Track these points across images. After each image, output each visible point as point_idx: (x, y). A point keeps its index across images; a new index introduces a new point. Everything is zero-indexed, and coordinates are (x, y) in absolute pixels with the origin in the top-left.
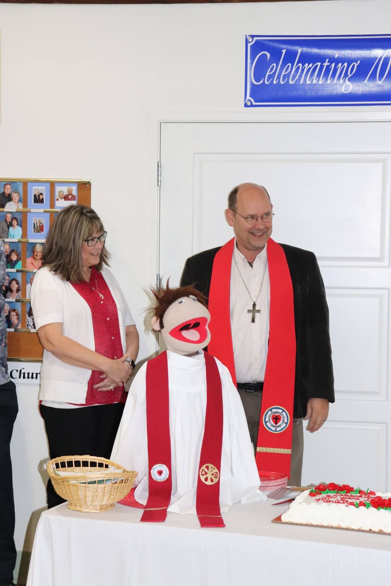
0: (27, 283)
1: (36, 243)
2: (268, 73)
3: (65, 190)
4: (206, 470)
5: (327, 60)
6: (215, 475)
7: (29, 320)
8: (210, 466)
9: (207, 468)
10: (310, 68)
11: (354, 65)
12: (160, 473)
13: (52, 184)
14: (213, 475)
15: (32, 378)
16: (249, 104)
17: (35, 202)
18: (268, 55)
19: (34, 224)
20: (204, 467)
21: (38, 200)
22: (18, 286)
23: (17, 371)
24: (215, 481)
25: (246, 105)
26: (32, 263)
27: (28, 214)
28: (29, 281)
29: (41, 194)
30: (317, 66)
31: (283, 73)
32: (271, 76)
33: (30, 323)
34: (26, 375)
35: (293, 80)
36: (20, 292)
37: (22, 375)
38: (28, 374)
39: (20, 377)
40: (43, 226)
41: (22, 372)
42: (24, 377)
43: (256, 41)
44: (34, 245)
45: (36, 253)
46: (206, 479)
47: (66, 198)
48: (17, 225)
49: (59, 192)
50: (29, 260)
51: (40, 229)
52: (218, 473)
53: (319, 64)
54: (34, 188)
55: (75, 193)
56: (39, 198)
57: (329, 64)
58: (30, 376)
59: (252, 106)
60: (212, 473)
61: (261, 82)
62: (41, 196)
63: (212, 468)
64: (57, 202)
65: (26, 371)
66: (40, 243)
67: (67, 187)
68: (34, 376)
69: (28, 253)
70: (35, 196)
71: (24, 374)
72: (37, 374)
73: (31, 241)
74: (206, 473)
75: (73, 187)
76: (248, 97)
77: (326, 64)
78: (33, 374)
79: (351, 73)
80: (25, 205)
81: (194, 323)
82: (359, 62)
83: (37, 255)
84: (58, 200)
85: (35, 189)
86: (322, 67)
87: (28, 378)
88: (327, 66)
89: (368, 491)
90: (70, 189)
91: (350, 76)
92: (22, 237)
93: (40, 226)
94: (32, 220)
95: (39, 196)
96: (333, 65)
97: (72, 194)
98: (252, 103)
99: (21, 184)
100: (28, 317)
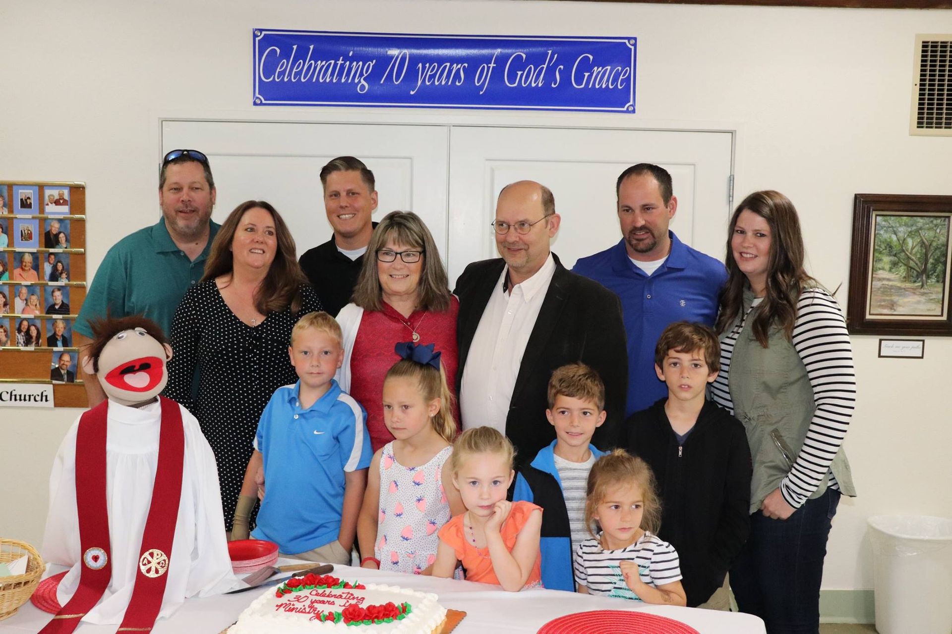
0: (15, 297)
1: (24, 253)
2: (278, 70)
3: (55, 193)
4: (150, 558)
5: (341, 58)
6: (162, 563)
7: (19, 337)
8: (156, 552)
9: (152, 555)
10: (323, 66)
11: (370, 64)
12: (96, 558)
13: (41, 187)
14: (159, 563)
15: (25, 400)
16: (258, 101)
17: (21, 207)
18: (278, 51)
19: (22, 231)
20: (146, 555)
21: (25, 204)
22: (4, 300)
23: (7, 393)
24: (162, 572)
25: (255, 104)
26: (20, 274)
27: (15, 221)
28: (17, 294)
29: (29, 198)
30: (330, 63)
31: (294, 70)
32: (282, 73)
33: (20, 341)
34: (18, 398)
35: (305, 78)
36: (8, 307)
37: (13, 397)
38: (20, 396)
39: (11, 400)
40: (31, 233)
41: (13, 394)
42: (16, 400)
43: (265, 35)
44: (22, 254)
45: (24, 264)
46: (149, 571)
47: (57, 203)
48: (2, 232)
49: (49, 197)
50: (17, 271)
51: (27, 237)
52: (167, 561)
53: (333, 62)
54: (20, 191)
55: (66, 197)
56: (27, 202)
57: (343, 62)
58: (23, 398)
59: (261, 104)
60: (158, 561)
61: (271, 79)
62: (28, 201)
63: (158, 555)
64: (47, 207)
65: (17, 393)
66: (29, 253)
67: (58, 191)
68: (27, 398)
69: (16, 264)
70: (22, 200)
71: (15, 396)
72: (30, 396)
73: (18, 250)
74: (149, 562)
75: (64, 191)
76: (257, 95)
77: (340, 62)
78: (25, 396)
79: (366, 73)
80: (11, 211)
81: (140, 363)
82: (374, 61)
83: (25, 266)
84: (47, 205)
85: (22, 193)
86: (335, 65)
87: (20, 400)
88: (341, 64)
89: (356, 583)
90: (61, 192)
91: (365, 75)
92: (8, 246)
93: (28, 233)
94: (18, 228)
95: (26, 200)
96: (348, 63)
97: (63, 199)
98: (261, 101)
99: (6, 187)
100: (17, 334)
